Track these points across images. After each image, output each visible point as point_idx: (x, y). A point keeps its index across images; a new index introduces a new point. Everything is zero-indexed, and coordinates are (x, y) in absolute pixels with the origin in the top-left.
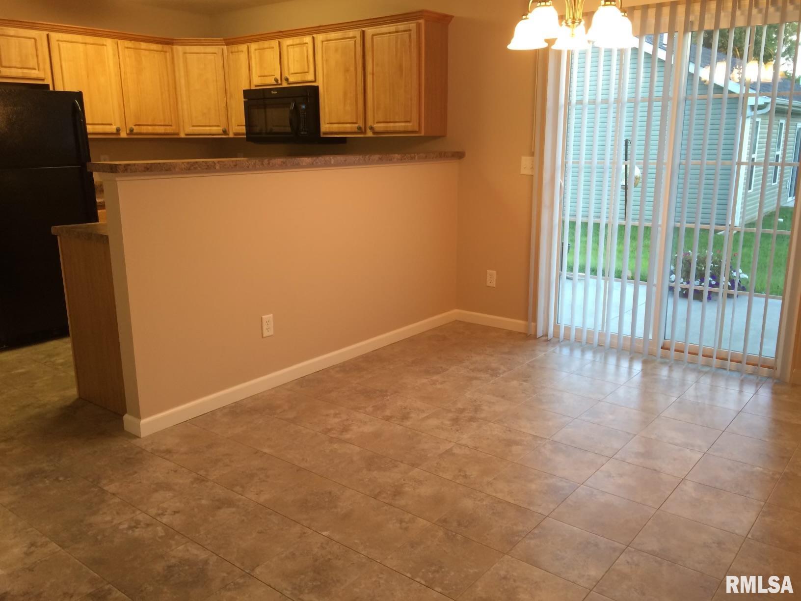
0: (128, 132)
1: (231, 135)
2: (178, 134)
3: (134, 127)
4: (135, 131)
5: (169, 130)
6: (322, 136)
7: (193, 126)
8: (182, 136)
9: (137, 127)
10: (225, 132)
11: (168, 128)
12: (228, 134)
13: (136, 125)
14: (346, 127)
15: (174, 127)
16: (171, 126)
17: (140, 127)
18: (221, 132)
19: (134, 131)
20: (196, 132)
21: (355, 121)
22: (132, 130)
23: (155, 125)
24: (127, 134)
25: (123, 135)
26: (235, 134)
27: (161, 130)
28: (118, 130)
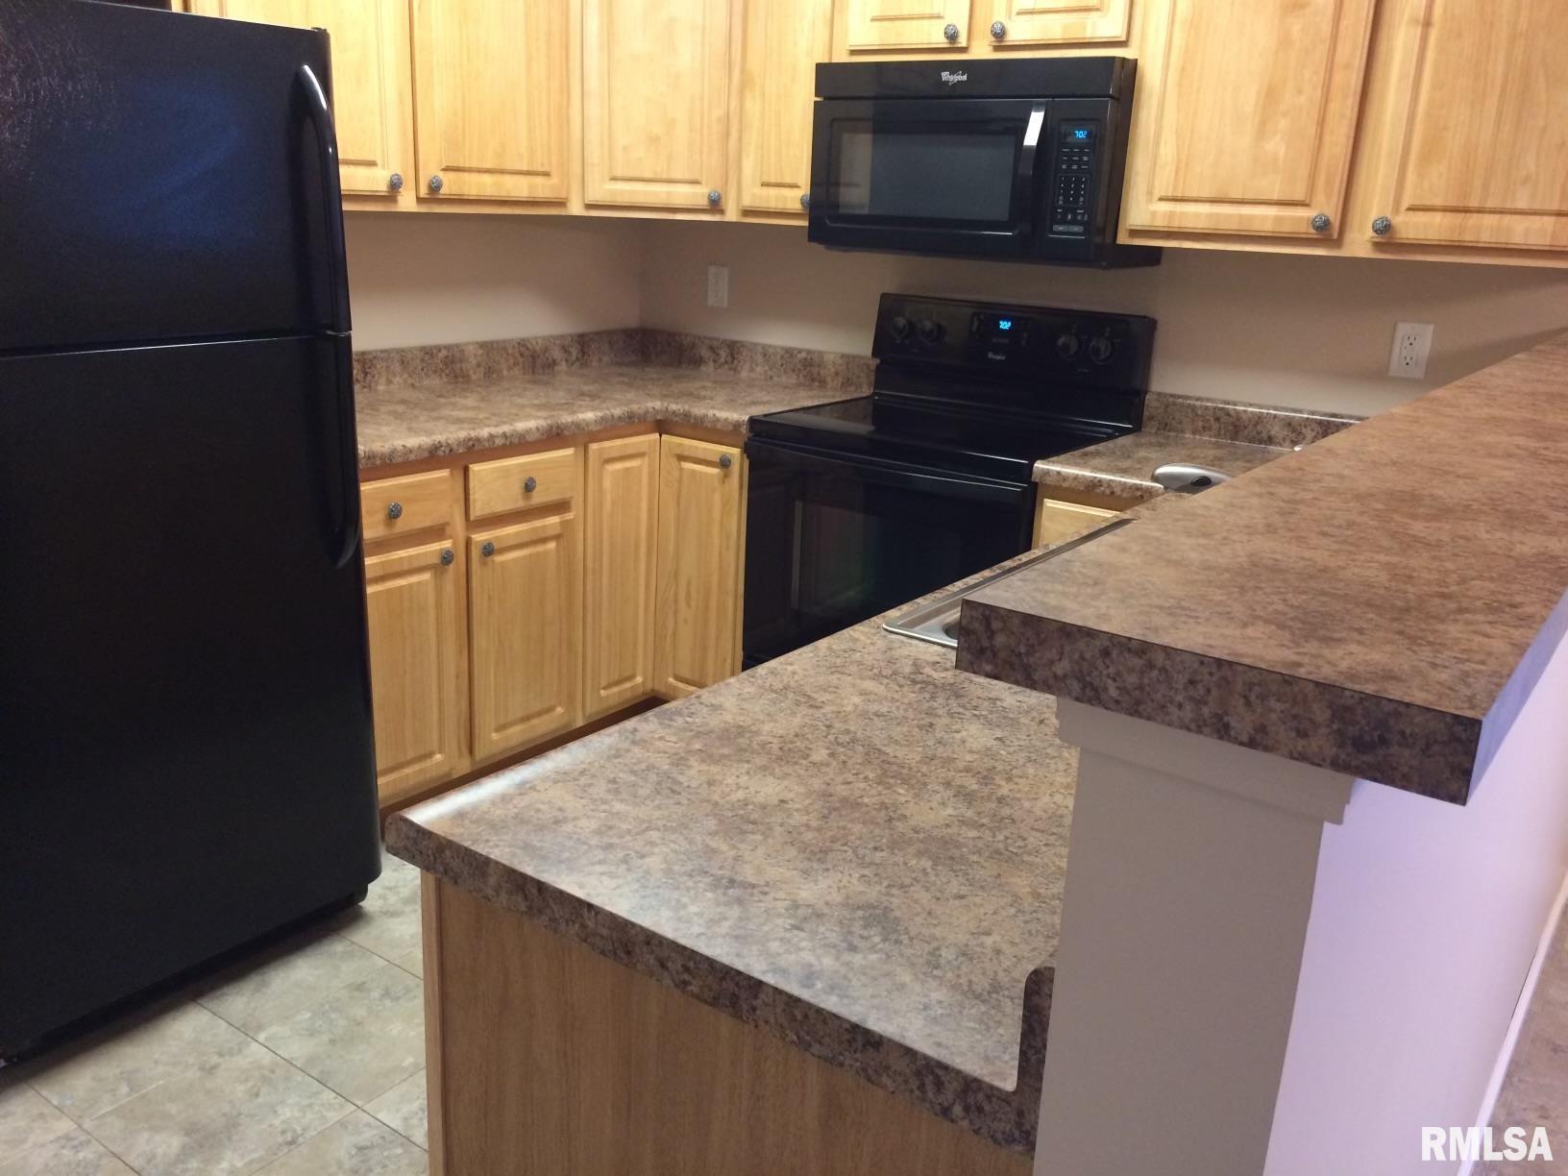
0: (424, 192)
1: (732, 215)
2: (562, 204)
3: (443, 176)
4: (444, 191)
5: (541, 188)
6: (1123, 239)
7: (614, 179)
8: (576, 209)
9: (452, 175)
10: (715, 204)
11: (539, 180)
12: (722, 212)
13: (446, 169)
14: (1251, 218)
15: (554, 180)
16: (546, 174)
17: (460, 174)
18: (704, 202)
19: (442, 191)
20: (620, 200)
21: (1299, 196)
22: (435, 187)
23: (502, 172)
24: (420, 200)
25: (407, 202)
26: (746, 212)
27: (519, 188)
28: (395, 186)
